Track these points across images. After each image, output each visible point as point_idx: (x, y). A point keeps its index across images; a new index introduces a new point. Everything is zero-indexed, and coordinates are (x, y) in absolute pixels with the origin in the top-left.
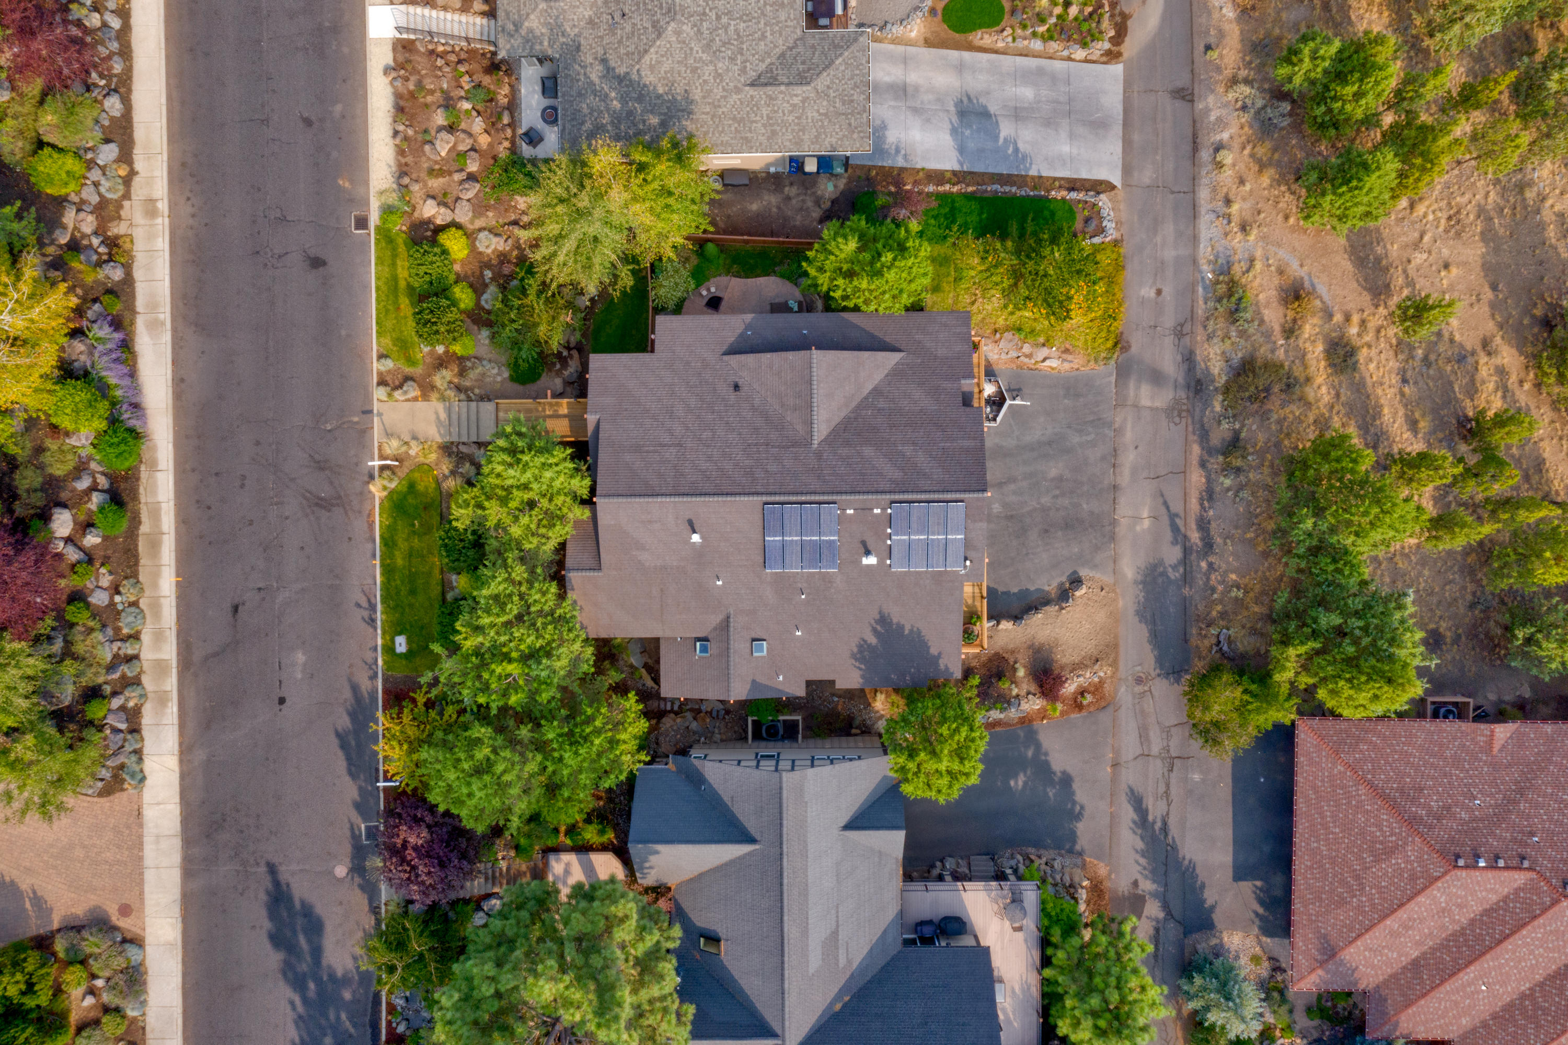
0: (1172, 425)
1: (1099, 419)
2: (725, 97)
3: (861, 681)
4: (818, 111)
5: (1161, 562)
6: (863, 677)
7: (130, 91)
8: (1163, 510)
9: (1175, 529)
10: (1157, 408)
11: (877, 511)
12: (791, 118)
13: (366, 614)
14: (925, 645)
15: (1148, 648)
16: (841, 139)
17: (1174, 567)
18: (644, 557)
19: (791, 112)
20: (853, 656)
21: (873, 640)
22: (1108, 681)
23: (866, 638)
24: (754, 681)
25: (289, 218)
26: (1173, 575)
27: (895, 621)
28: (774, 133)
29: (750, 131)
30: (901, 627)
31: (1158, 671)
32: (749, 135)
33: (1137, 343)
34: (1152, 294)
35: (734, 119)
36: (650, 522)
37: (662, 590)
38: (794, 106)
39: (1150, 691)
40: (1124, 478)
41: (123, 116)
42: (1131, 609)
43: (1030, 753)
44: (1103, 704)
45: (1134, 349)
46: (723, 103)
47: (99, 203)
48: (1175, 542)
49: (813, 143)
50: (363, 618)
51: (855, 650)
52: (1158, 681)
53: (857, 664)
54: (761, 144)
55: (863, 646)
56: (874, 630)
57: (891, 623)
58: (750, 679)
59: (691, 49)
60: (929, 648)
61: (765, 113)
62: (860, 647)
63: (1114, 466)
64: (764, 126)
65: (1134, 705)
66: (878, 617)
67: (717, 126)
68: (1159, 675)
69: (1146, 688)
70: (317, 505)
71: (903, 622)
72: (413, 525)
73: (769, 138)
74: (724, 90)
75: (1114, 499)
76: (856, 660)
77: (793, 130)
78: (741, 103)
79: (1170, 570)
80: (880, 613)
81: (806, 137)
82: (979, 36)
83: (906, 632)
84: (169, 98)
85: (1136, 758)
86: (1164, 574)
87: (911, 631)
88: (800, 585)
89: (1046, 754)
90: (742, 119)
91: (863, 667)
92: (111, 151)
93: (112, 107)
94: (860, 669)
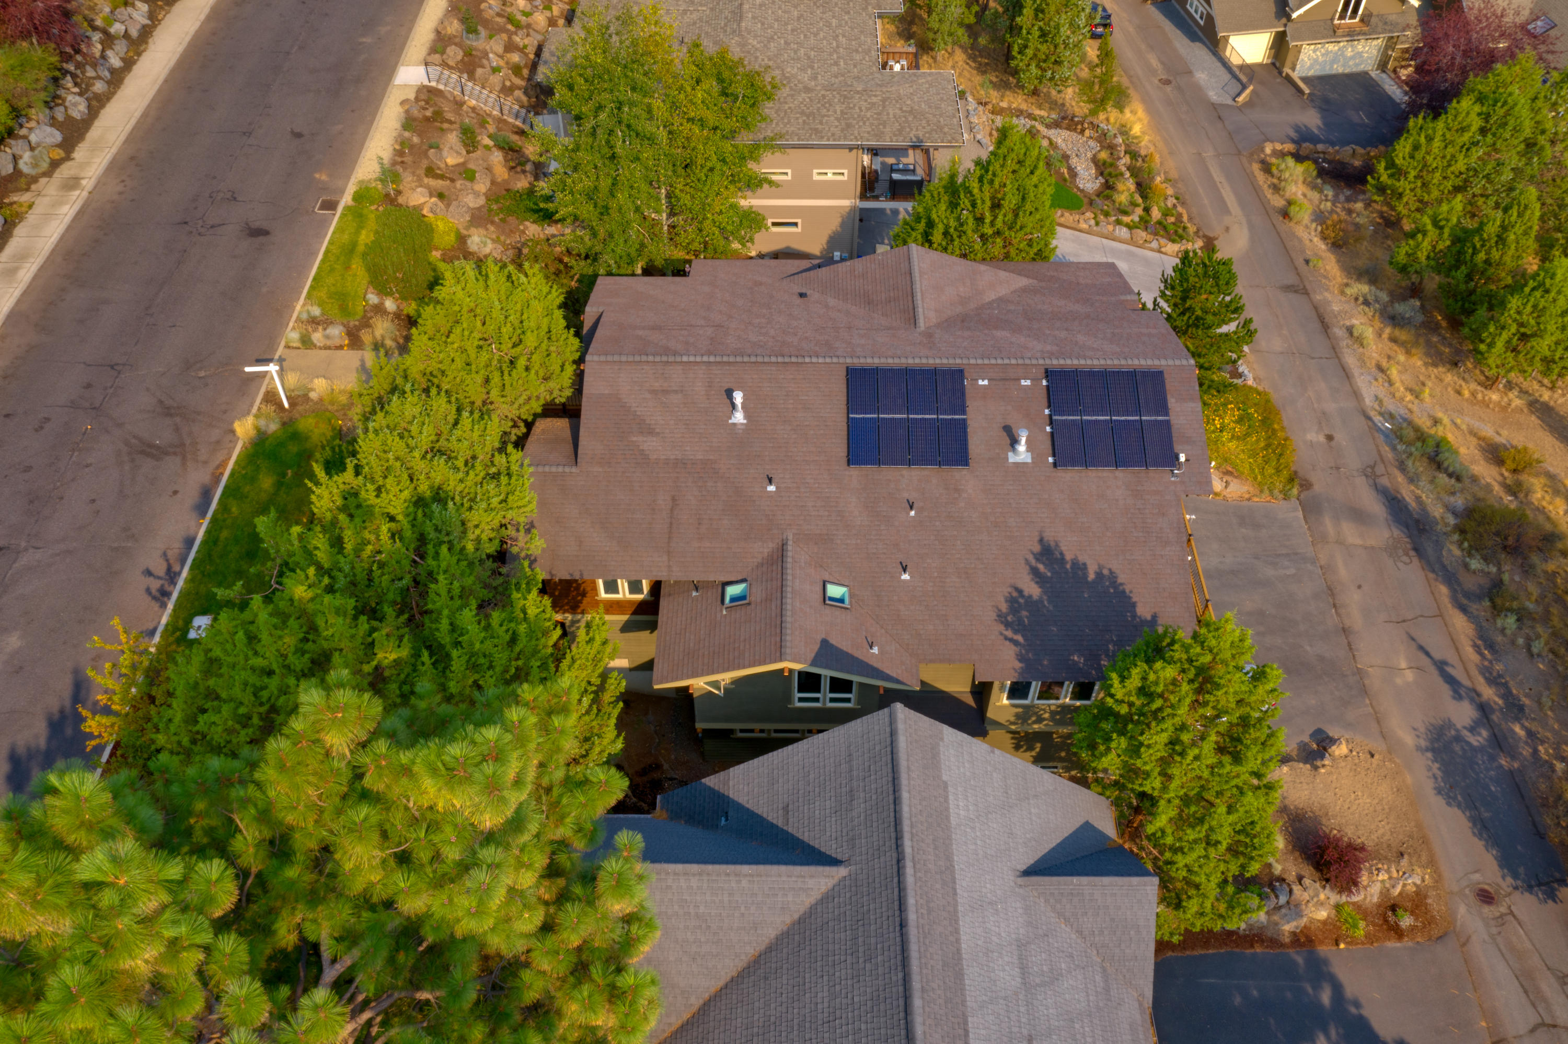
0: (1400, 565)
1: (1296, 554)
2: (792, 96)
3: (1018, 665)
4: (901, 109)
5: (1449, 724)
6: (1021, 657)
7: (102, 106)
8: (1426, 661)
9: (1451, 681)
10: (1373, 548)
11: (1026, 383)
12: (869, 114)
13: (155, 585)
14: (1124, 601)
15: (1479, 845)
16: (930, 133)
17: (1472, 730)
18: (649, 444)
19: (868, 109)
20: (1001, 618)
21: (1033, 590)
22: (1432, 893)
23: (1020, 585)
24: (825, 643)
25: (239, 199)
26: (1479, 739)
27: (1069, 557)
28: (849, 126)
29: (821, 123)
30: (1079, 568)
31: (1509, 880)
32: (820, 127)
33: (1321, 483)
34: (1322, 439)
35: (803, 113)
36: (666, 392)
37: (674, 499)
38: (874, 104)
39: (1512, 913)
40: (1356, 619)
41: (83, 120)
42: (1429, 787)
43: (1326, 997)
44: (1436, 933)
45: (1317, 488)
46: (789, 99)
47: (11, 176)
48: (1458, 696)
49: (895, 135)
50: (148, 591)
51: (1004, 607)
52: (1517, 895)
53: (1009, 633)
54: (833, 135)
55: (1017, 601)
56: (1034, 571)
57: (1062, 560)
58: (819, 638)
59: (757, 58)
60: (1134, 605)
61: (838, 109)
62: (1011, 601)
63: (1335, 606)
64: (838, 119)
65: (1492, 936)
66: (1037, 548)
67: (782, 119)
68: (1516, 888)
69: (1503, 909)
70: (143, 452)
71: (1082, 558)
72: (284, 475)
73: (842, 130)
74: (791, 89)
75: (1349, 644)
76: (1007, 625)
77: (872, 124)
78: (811, 100)
79: (1466, 733)
80: (1041, 540)
81: (888, 129)
82: (1059, 213)
83: (1091, 576)
84: (145, 115)
85: (1533, 1031)
86: (1458, 738)
87: (1099, 575)
88: (906, 495)
89: (1357, 1004)
90: (812, 114)
91: (1019, 638)
92: (52, 135)
93: (75, 105)
94: (1016, 643)
